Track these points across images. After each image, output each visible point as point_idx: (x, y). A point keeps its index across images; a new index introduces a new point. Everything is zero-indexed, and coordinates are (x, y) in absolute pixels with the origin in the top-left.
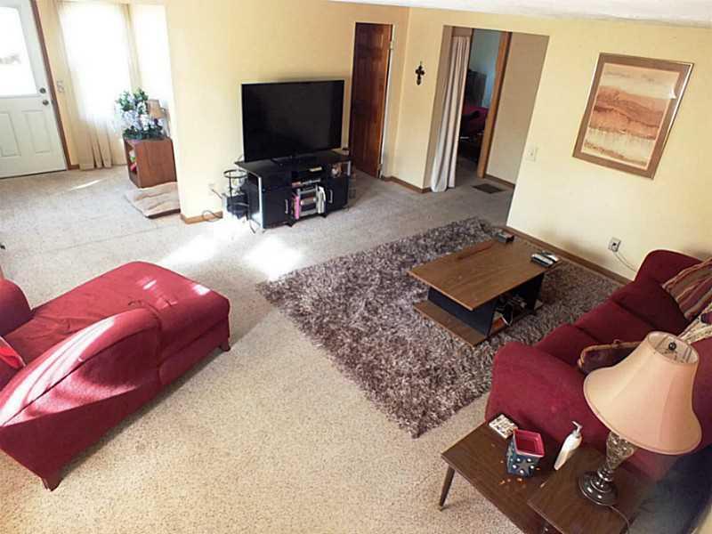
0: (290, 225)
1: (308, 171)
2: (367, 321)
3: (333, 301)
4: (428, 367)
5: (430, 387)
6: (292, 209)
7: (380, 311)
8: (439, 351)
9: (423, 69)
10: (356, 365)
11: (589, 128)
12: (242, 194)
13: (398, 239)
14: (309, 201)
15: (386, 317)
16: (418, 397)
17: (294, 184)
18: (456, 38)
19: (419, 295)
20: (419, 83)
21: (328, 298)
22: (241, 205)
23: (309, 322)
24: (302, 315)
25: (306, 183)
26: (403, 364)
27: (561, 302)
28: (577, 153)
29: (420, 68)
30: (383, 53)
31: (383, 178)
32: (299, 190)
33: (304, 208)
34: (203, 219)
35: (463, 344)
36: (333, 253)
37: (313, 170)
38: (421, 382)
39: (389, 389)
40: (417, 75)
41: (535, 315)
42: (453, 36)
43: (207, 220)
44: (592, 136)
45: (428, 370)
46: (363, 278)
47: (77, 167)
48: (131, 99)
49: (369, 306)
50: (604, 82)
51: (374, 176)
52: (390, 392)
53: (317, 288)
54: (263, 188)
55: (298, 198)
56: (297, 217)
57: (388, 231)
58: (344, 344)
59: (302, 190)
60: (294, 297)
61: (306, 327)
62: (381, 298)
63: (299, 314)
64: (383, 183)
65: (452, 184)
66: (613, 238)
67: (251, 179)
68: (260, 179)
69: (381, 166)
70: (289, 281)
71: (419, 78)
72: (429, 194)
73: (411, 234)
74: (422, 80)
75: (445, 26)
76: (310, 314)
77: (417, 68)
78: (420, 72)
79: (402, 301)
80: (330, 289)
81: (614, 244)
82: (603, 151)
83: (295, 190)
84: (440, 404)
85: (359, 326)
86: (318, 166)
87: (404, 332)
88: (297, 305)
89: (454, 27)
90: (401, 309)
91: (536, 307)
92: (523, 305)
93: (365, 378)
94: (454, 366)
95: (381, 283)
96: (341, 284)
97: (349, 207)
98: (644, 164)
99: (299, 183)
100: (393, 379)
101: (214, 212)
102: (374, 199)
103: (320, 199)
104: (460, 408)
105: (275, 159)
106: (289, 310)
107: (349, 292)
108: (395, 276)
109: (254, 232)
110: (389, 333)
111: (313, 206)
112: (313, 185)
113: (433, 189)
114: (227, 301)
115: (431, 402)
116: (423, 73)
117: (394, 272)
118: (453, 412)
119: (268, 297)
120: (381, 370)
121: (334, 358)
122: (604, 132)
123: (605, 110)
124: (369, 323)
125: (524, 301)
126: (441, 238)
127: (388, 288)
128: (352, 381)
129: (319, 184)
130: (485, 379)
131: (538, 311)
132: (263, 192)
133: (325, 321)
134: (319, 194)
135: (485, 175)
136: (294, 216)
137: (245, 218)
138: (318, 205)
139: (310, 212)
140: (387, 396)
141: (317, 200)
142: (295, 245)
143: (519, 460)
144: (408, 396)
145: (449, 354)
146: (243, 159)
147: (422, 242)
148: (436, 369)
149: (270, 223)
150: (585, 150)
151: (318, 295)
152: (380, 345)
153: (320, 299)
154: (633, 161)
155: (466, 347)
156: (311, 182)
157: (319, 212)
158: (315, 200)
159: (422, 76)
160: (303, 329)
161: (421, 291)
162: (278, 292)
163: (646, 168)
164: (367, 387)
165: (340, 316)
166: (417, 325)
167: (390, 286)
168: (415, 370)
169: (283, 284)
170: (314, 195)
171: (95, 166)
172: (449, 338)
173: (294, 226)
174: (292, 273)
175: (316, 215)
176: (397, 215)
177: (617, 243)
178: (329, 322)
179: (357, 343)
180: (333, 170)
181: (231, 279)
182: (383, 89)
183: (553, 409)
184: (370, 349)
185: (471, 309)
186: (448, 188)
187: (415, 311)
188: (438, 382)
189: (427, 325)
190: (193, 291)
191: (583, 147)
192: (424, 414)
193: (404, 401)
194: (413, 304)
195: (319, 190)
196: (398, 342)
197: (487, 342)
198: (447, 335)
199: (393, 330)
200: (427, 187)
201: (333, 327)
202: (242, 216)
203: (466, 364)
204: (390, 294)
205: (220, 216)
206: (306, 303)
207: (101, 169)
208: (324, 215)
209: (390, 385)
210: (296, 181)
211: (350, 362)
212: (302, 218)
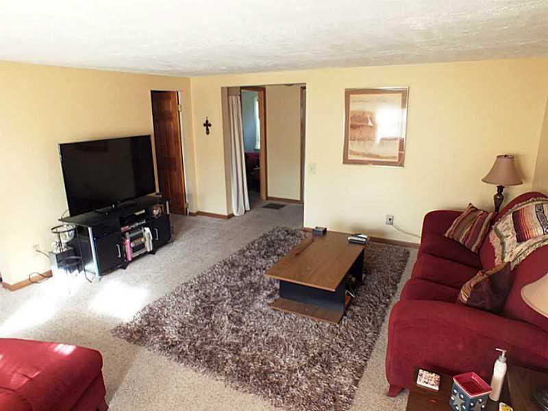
0: (124, 267)
1: (135, 215)
2: (237, 331)
3: (197, 324)
4: (312, 355)
5: (324, 372)
6: (123, 252)
7: (244, 319)
8: (312, 338)
9: (209, 122)
10: (249, 377)
11: (350, 142)
12: (70, 248)
13: (227, 256)
14: (137, 242)
15: (252, 323)
16: (319, 386)
17: (122, 229)
18: (230, 97)
19: (270, 296)
20: (208, 133)
21: (190, 322)
22: (72, 258)
23: (183, 351)
24: (173, 346)
25: (133, 226)
26: (289, 361)
27: (375, 270)
28: (346, 161)
29: (207, 121)
30: (174, 116)
31: (191, 214)
32: (127, 234)
33: (134, 250)
34: (31, 281)
35: (328, 325)
36: (177, 281)
37: (137, 214)
38: (313, 370)
39: (291, 388)
40: (205, 128)
41: (363, 284)
42: (228, 95)
43: (36, 282)
44: (353, 147)
45: (313, 358)
46: (214, 296)
49: (232, 318)
50: (353, 108)
51: (184, 214)
52: (294, 391)
53: (175, 316)
54: (94, 236)
55: (128, 241)
56: (130, 259)
57: (216, 253)
58: (227, 360)
59: (130, 233)
60: (157, 332)
61: (182, 356)
62: (239, 308)
63: (169, 347)
64: (192, 218)
65: (248, 208)
66: (388, 216)
67: (80, 231)
68: (90, 229)
69: (188, 205)
70: (145, 317)
71: (207, 129)
72: (233, 218)
73: (236, 250)
74: (210, 130)
75: (222, 88)
76: (180, 342)
77: (205, 122)
78: (207, 125)
79: (258, 305)
80: (188, 313)
81: (390, 219)
82: (364, 155)
83: (123, 235)
84: (341, 385)
85: (231, 338)
86: (142, 210)
87: (275, 331)
88: (163, 338)
89: (228, 88)
90: (261, 312)
91: (363, 278)
92: (353, 279)
93: (264, 387)
94: (332, 346)
95: (233, 295)
96: (196, 306)
97: (172, 242)
98: (394, 158)
99: (127, 227)
100: (289, 379)
101: (41, 273)
102: (192, 230)
103: (147, 239)
104: (358, 381)
105: (98, 210)
106: (157, 346)
107: (208, 311)
108: (240, 286)
109: (91, 282)
110: (263, 336)
111: (143, 246)
112: (140, 227)
113: (235, 214)
114: (98, 352)
115: (332, 386)
116: (210, 125)
117: (239, 283)
118: (355, 388)
119: (129, 339)
120: (273, 373)
121: (223, 378)
122: (362, 142)
123: (359, 127)
124: (240, 334)
125: (354, 276)
126: (261, 247)
127: (240, 298)
128: (252, 395)
129: (145, 226)
130: (362, 349)
131: (366, 282)
132: (94, 241)
133: (197, 344)
134: (145, 234)
135: (267, 198)
136: (126, 258)
137: (77, 271)
138: (147, 245)
139: (140, 252)
140: (293, 397)
141: (145, 239)
142: (136, 282)
143: (472, 404)
144: (311, 388)
145: (322, 337)
146: (68, 214)
147: (248, 253)
148: (320, 354)
149: (105, 269)
150: (351, 157)
151: (180, 322)
152: (260, 350)
153: (184, 326)
154: (388, 158)
155: (332, 327)
156: (137, 224)
157: (148, 250)
158: (143, 240)
159: (209, 128)
160: (179, 360)
161: (269, 292)
162: (139, 331)
163: (397, 160)
164: (270, 394)
165: (209, 336)
166: (282, 322)
167: (245, 293)
168: (303, 362)
169: (141, 322)
170: (141, 235)
172: (314, 324)
173: (128, 268)
174: (144, 309)
175: (146, 253)
176: (216, 238)
177: (391, 218)
178: (201, 344)
179: (239, 355)
180: (154, 211)
181: (82, 333)
182: (178, 142)
183: (460, 347)
184: (253, 357)
185: (334, 290)
186: (246, 211)
187: (274, 310)
188: (327, 365)
189: (291, 319)
190: (57, 353)
191: (349, 155)
192: (335, 400)
193: (310, 395)
194: (269, 305)
195: (145, 231)
196: (274, 342)
197: (344, 317)
198: (312, 323)
199: (265, 333)
200: (230, 213)
201: (209, 348)
202: (74, 270)
203: (340, 341)
204: (245, 302)
205: (49, 275)
206: (171, 333)
208: (153, 252)
209: (290, 384)
210: (125, 225)
211: (242, 376)
212: (134, 259)
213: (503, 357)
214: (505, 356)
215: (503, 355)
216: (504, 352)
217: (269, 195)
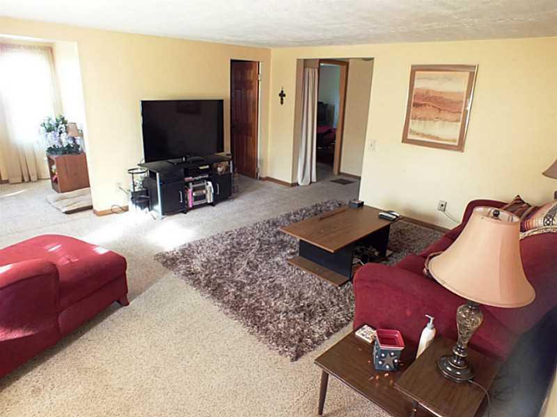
0: (185, 212)
1: (199, 169)
2: (249, 274)
3: (220, 262)
4: (302, 305)
5: (304, 319)
6: (185, 199)
7: (260, 266)
8: (310, 292)
9: (284, 93)
10: (240, 308)
11: (411, 121)
12: (144, 189)
13: (273, 217)
14: (199, 192)
15: (265, 271)
16: (294, 328)
17: (187, 179)
18: (307, 69)
19: (292, 254)
20: (282, 103)
21: (216, 260)
22: (144, 198)
23: (198, 278)
24: (193, 274)
25: (197, 178)
26: (281, 304)
27: (406, 251)
28: (405, 140)
29: (282, 92)
30: (253, 84)
31: (261, 179)
32: (191, 184)
33: (196, 199)
34: (112, 212)
35: (330, 285)
36: (221, 229)
37: (201, 168)
38: (296, 316)
39: (269, 324)
40: (280, 98)
41: (387, 260)
42: (304, 67)
43: (116, 213)
44: (414, 126)
45: (302, 306)
46: (245, 245)
47: (7, 182)
48: (53, 122)
49: (250, 264)
50: (418, 85)
51: (254, 178)
52: (270, 326)
53: (206, 254)
54: (160, 182)
55: (190, 190)
56: (191, 206)
57: (266, 213)
58: (229, 293)
59: (193, 184)
60: (187, 262)
61: (196, 283)
62: (261, 258)
63: (190, 274)
64: (261, 182)
65: (314, 180)
66: (441, 201)
67: (152, 175)
68: (157, 174)
69: (258, 170)
70: (183, 251)
71: (282, 99)
72: (297, 187)
73: (283, 213)
74: (284, 101)
75: (298, 60)
76: (199, 273)
77: (280, 92)
78: (282, 95)
79: (278, 259)
80: (217, 254)
81: (442, 205)
82: (423, 135)
83: (187, 184)
84: (313, 332)
85: (242, 278)
86: (206, 165)
87: (281, 280)
88: (188, 267)
89: (305, 60)
90: (277, 264)
91: (387, 255)
92: (376, 253)
93: (247, 317)
94: (324, 302)
95: (261, 247)
96: (227, 250)
97: (233, 198)
98: (454, 141)
99: (191, 178)
100: (272, 316)
101: (121, 206)
102: (254, 192)
103: (209, 192)
104: (331, 334)
105: (170, 161)
106: (182, 272)
107: (234, 255)
108: (271, 241)
109: (155, 219)
110: (268, 281)
111: (204, 197)
112: (203, 180)
113: (299, 183)
114: (124, 259)
115: (306, 331)
116: (284, 95)
117: (271, 239)
118: (326, 338)
119: (164, 263)
120: (262, 310)
121: (220, 304)
122: (423, 122)
123: (421, 105)
124: (250, 276)
125: (377, 251)
126: (307, 214)
127: (266, 250)
128: (237, 321)
129: (208, 180)
130: (351, 310)
131: (389, 258)
132: (161, 185)
133: (212, 277)
134: (207, 187)
135: (339, 173)
136: (187, 204)
137: (147, 209)
138: (208, 196)
139: (201, 203)
140: (267, 329)
141: (207, 191)
142: (189, 225)
143: (383, 355)
144: (285, 328)
145: (319, 294)
146: (143, 162)
147: (292, 217)
148: (308, 306)
149: (168, 211)
150: (410, 137)
151: (207, 259)
152: (260, 291)
153: (209, 261)
154: (447, 140)
155: (333, 287)
156: (200, 177)
157: (209, 202)
158: (204, 192)
159: (284, 98)
160: (193, 285)
161: (293, 251)
162: (173, 259)
163: (456, 144)
164: (249, 324)
165: (225, 273)
166: (291, 275)
167: (267, 249)
168: (291, 308)
169: (177, 253)
170: (203, 188)
171: (23, 181)
172: (318, 282)
173: (188, 213)
174: (185, 245)
175: (207, 204)
176: (272, 202)
177: (444, 204)
178: (216, 277)
179: (241, 291)
180: (219, 169)
181: (133, 253)
182: (256, 111)
184: (251, 296)
185: (332, 251)
186: (311, 182)
187: (289, 264)
188: (311, 315)
189: (300, 274)
191: (409, 135)
192: (300, 341)
193: (282, 332)
194: (287, 259)
195: (207, 184)
196: (275, 288)
197: (349, 283)
198: (317, 280)
199: (271, 280)
200: (294, 182)
201: (219, 281)
202: (145, 207)
203: (334, 301)
204: (268, 254)
205: (126, 209)
206: (197, 265)
207: (28, 182)
208: (212, 204)
209: (269, 321)
210: (188, 176)
211: (235, 307)
212: (194, 208)
213: (430, 325)
214: (433, 323)
215: (431, 322)
216: (432, 319)
217: (342, 171)
